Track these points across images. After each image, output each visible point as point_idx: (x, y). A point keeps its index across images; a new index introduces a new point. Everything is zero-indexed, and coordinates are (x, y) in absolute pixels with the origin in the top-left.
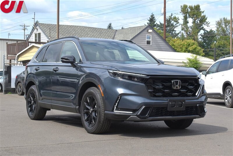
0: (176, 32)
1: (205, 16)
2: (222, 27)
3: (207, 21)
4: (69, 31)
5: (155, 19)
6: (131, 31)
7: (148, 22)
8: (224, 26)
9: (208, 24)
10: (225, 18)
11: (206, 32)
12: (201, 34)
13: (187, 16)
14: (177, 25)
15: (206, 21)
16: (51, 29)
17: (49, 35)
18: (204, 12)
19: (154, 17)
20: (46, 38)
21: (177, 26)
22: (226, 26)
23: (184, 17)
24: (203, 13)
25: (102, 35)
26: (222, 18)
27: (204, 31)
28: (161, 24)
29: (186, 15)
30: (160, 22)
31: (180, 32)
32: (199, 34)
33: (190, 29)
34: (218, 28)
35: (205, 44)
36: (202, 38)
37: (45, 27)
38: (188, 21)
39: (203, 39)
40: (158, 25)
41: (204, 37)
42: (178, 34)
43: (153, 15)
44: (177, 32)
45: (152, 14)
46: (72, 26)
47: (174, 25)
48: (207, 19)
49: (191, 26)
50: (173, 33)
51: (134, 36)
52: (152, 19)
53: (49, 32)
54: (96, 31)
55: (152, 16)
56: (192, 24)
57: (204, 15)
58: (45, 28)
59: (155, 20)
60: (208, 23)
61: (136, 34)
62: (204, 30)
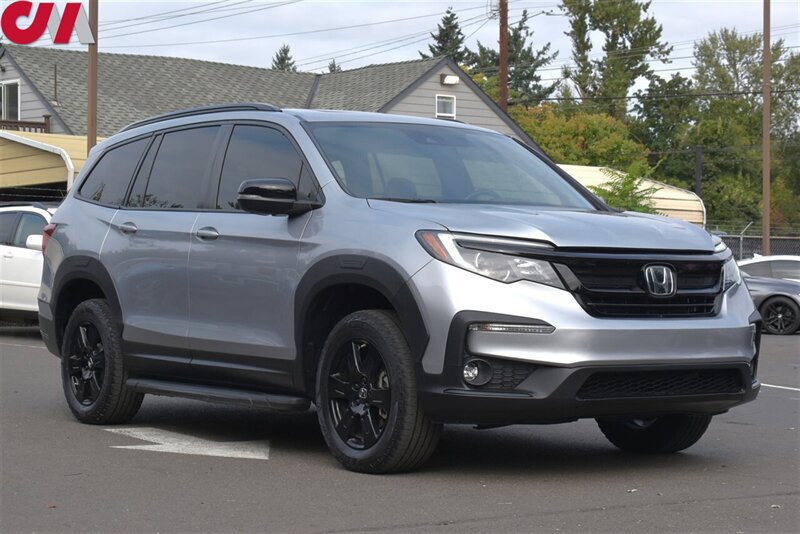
0: (540, 83)
1: (653, 21)
2: (717, 65)
3: (661, 40)
4: (132, 79)
5: (459, 33)
6: (377, 79)
7: (435, 43)
8: (724, 62)
9: (664, 53)
10: (726, 31)
11: (657, 83)
12: (640, 91)
13: (587, 21)
14: (546, 57)
15: (658, 41)
16: (58, 68)
17: (53, 93)
18: (648, 5)
19: (456, 26)
20: (39, 104)
21: (545, 61)
22: (733, 63)
23: (574, 24)
24: (645, 10)
25: (261, 94)
26: (718, 33)
27: (649, 82)
28: (482, 49)
29: (582, 19)
30: (479, 44)
31: (558, 82)
32: (632, 91)
33: (596, 73)
34: (702, 71)
35: (651, 129)
36: (642, 106)
37: (36, 62)
38: (588, 40)
39: (646, 110)
40: (473, 54)
41: (650, 101)
42: (551, 90)
43: (453, 15)
44: (545, 84)
45: (448, 12)
46: (141, 57)
47: (535, 55)
48: (662, 33)
49: (601, 60)
50: (531, 86)
51: (389, 98)
52: (448, 35)
53: (53, 82)
54: (239, 80)
55: (446, 18)
56: (605, 54)
57: (650, 18)
58: (36, 66)
59: (460, 37)
60: (666, 49)
61: (397, 92)
62: (650, 76)
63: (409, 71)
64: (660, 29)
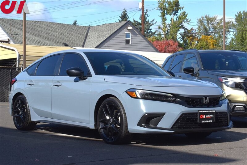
0: (151, 31)
1: (185, 12)
2: (204, 25)
3: (187, 18)
4: (34, 28)
5: (127, 16)
6: (107, 28)
7: (120, 19)
8: (206, 24)
9: (188, 21)
10: (206, 15)
11: (186, 30)
12: (181, 33)
13: (165, 12)
14: (153, 23)
15: (186, 18)
16: (12, 25)
17: (10, 32)
18: (183, 7)
19: (126, 14)
20: (6, 35)
21: (153, 24)
22: (208, 24)
23: (162, 13)
24: (182, 9)
25: (72, 32)
26: (204, 16)
27: (184, 30)
28: (134, 21)
29: (164, 12)
30: (133, 19)
31: (157, 30)
32: (179, 32)
33: (168, 28)
34: (199, 27)
35: (185, 44)
36: (182, 37)
37: (5, 23)
38: (166, 18)
39: (183, 38)
40: (132, 22)
41: (183, 36)
42: (155, 33)
43: (125, 11)
44: (153, 31)
45: (124, 10)
46: (36, 21)
47: (150, 22)
48: (187, 16)
49: (170, 24)
50: (149, 32)
51: (111, 34)
52: (124, 16)
53: (10, 29)
54: (66, 28)
55: (124, 12)
56: (171, 22)
57: (184, 11)
58: (5, 24)
59: (128, 17)
60: (189, 21)
61: (114, 32)
62: (184, 28)
63: (117, 25)
64: (187, 15)
